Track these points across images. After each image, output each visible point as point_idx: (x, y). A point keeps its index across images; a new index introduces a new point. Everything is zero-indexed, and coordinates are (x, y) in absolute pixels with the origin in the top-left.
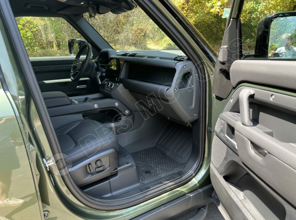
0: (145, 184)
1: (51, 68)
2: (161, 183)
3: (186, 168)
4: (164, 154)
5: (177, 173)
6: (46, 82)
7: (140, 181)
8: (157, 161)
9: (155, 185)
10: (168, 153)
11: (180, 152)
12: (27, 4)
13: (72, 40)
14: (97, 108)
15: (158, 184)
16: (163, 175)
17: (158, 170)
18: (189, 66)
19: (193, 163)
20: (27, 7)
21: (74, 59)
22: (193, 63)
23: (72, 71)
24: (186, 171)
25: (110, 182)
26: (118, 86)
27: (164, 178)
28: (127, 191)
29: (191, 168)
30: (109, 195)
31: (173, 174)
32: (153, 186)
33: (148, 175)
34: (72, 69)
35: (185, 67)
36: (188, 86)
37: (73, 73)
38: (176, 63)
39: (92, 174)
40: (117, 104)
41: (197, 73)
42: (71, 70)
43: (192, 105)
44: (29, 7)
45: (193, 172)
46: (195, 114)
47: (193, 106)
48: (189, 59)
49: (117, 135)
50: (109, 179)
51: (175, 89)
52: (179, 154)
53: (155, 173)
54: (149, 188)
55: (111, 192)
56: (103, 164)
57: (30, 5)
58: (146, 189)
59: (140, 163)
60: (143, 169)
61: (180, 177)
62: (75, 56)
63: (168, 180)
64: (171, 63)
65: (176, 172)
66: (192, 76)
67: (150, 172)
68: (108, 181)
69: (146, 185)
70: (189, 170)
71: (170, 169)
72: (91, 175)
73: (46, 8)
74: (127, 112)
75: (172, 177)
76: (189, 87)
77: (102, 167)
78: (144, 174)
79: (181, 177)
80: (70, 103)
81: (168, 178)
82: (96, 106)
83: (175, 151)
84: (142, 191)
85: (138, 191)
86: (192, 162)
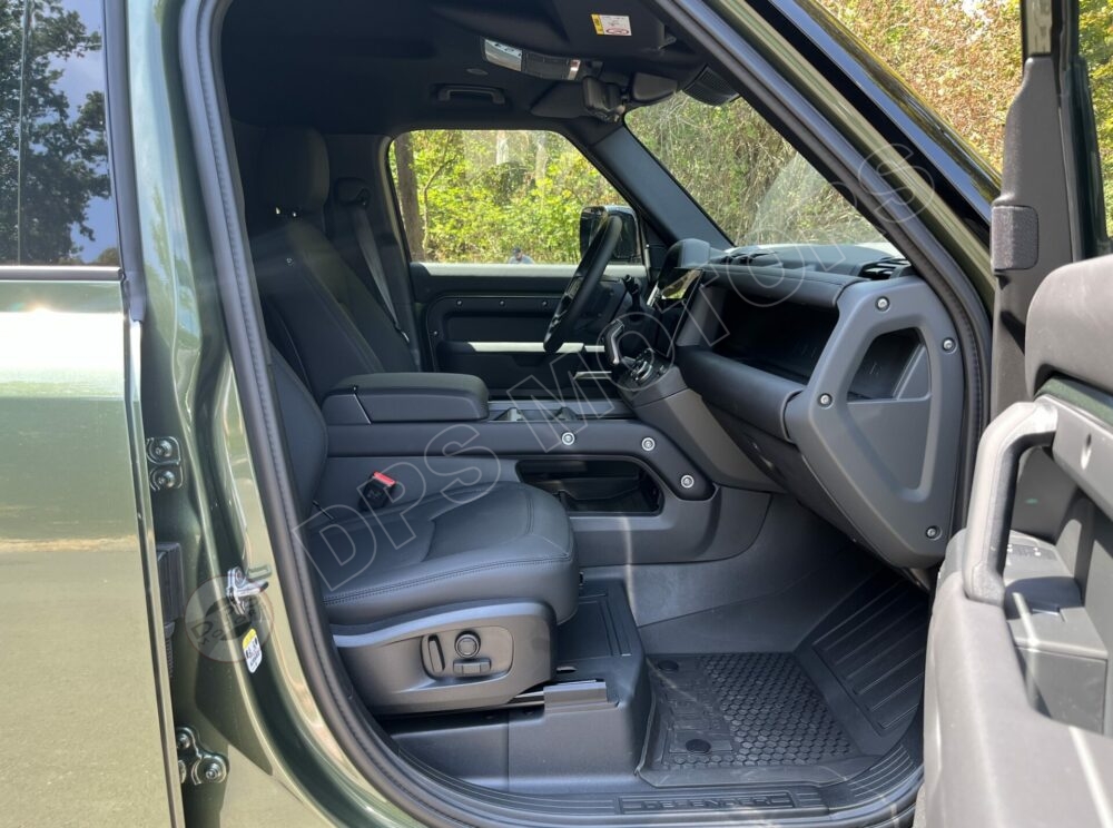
0: (654, 790)
1: (502, 301)
2: (722, 805)
3: (871, 780)
4: (815, 694)
5: (814, 789)
6: (479, 346)
7: (639, 768)
8: (765, 711)
9: (691, 805)
10: (832, 694)
11: (881, 703)
12: (439, 87)
13: (595, 209)
14: (572, 449)
15: (707, 805)
16: (748, 777)
17: (746, 752)
18: (908, 301)
19: (907, 763)
20: (441, 98)
21: (571, 274)
22: (931, 292)
23: (556, 315)
24: (864, 790)
25: (507, 731)
26: (660, 374)
27: (749, 787)
28: (567, 791)
29: (893, 784)
30: (496, 782)
31: (801, 787)
32: (677, 807)
33: (691, 756)
34: (558, 310)
35: (882, 303)
36: (899, 395)
37: (556, 322)
38: (845, 288)
39: (440, 680)
40: (648, 445)
41: (953, 335)
42: (553, 314)
43: (916, 483)
44: (446, 96)
45: (893, 807)
46: (931, 532)
47: (923, 490)
48: (913, 272)
49: (637, 567)
50: (507, 721)
51: (825, 400)
52: (873, 709)
53: (729, 758)
54: (659, 807)
55: (506, 773)
56: (484, 651)
57: (449, 92)
58: (645, 808)
59: (694, 700)
60: (689, 727)
61: (822, 808)
62: (576, 266)
63: (755, 804)
64: (825, 285)
65: (818, 781)
66: (923, 349)
67: (709, 747)
68: (500, 726)
69: (655, 793)
70: (881, 790)
71: (803, 762)
72: (431, 681)
73: (499, 100)
74: (688, 482)
75: (788, 796)
76: (902, 397)
77: (478, 664)
78: (677, 750)
79: (828, 813)
80: (478, 416)
81: (761, 795)
82: (568, 441)
83: (862, 692)
84: (622, 812)
85: (609, 804)
86: (904, 757)
